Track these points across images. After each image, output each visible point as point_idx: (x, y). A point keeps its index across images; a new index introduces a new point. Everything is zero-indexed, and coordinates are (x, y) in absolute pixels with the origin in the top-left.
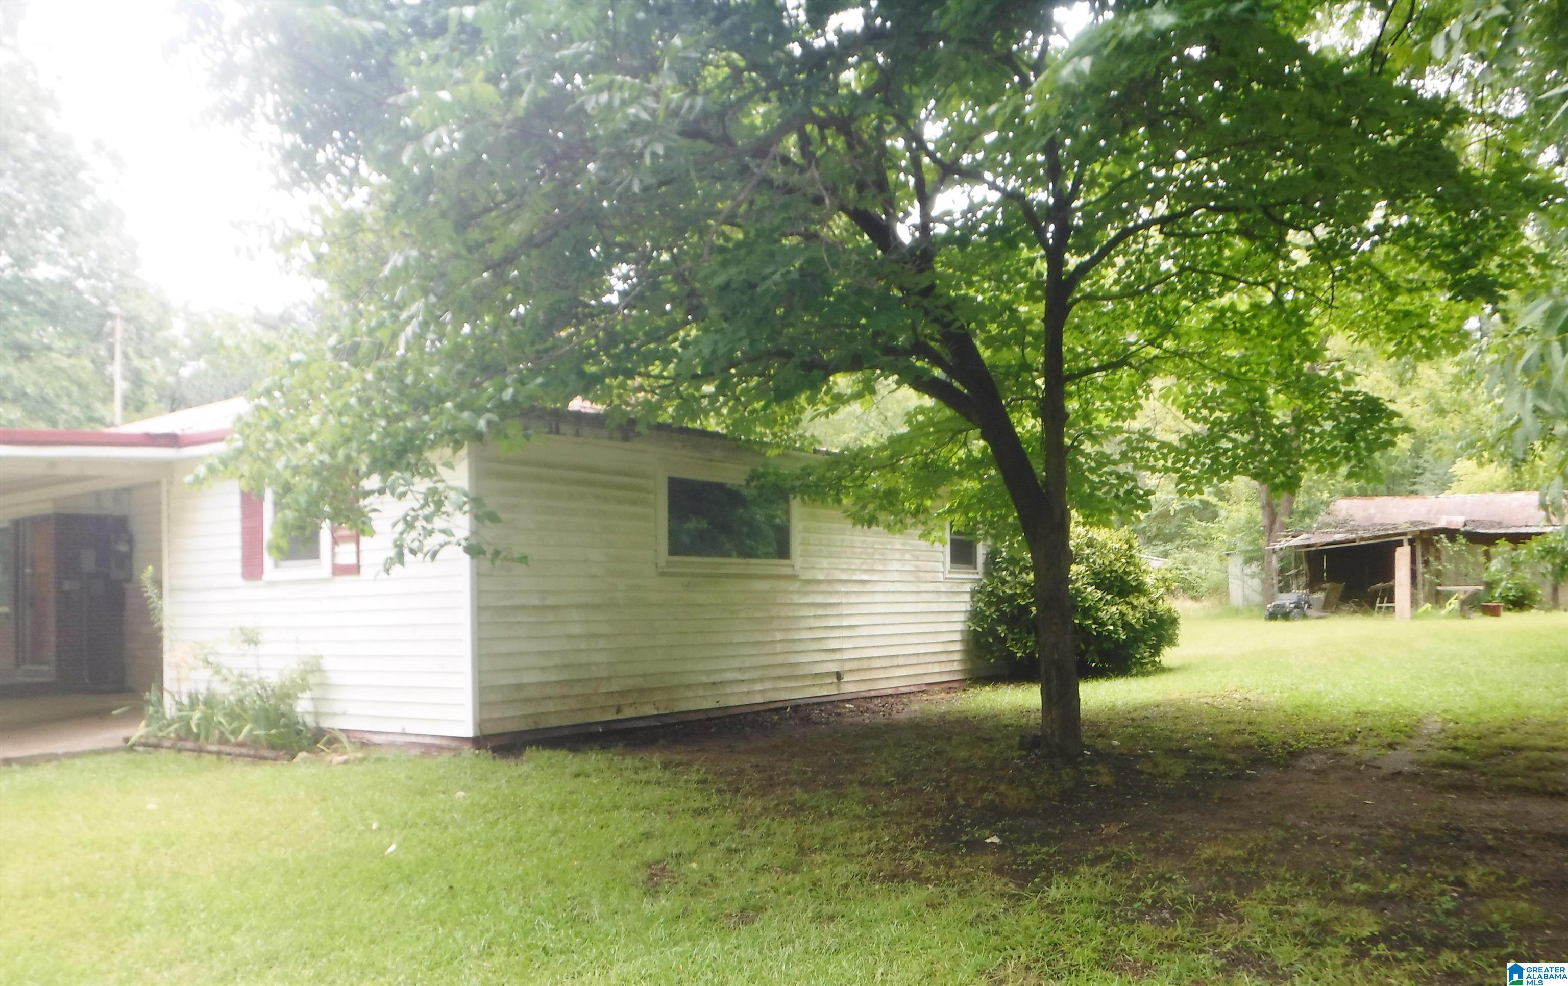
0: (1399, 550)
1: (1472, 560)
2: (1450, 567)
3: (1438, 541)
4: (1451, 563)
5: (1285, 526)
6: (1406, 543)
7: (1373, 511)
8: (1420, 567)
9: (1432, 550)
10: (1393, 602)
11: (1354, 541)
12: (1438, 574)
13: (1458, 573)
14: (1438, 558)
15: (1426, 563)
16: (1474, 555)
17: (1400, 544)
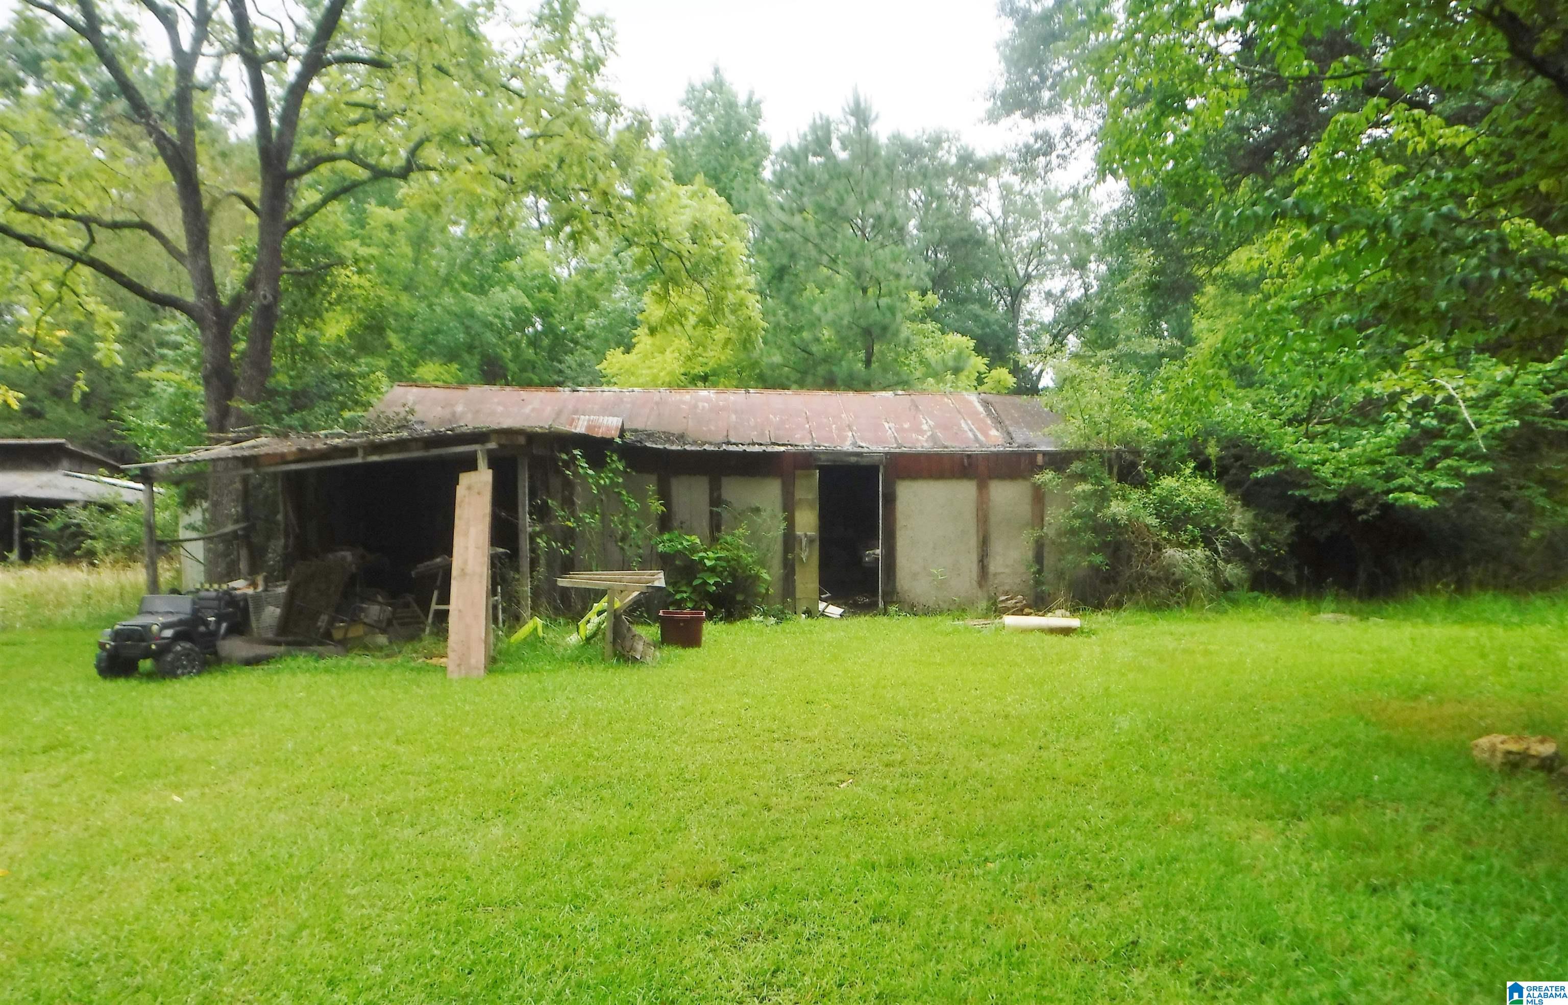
0: (466, 480)
1: (634, 506)
2: (590, 520)
3: (567, 464)
4: (593, 513)
5: (244, 420)
6: (482, 463)
7: (459, 409)
8: (527, 523)
9: (555, 483)
10: (447, 602)
11: (351, 451)
12: (568, 536)
13: (607, 533)
14: (568, 503)
15: (541, 513)
16: (640, 496)
17: (470, 464)
